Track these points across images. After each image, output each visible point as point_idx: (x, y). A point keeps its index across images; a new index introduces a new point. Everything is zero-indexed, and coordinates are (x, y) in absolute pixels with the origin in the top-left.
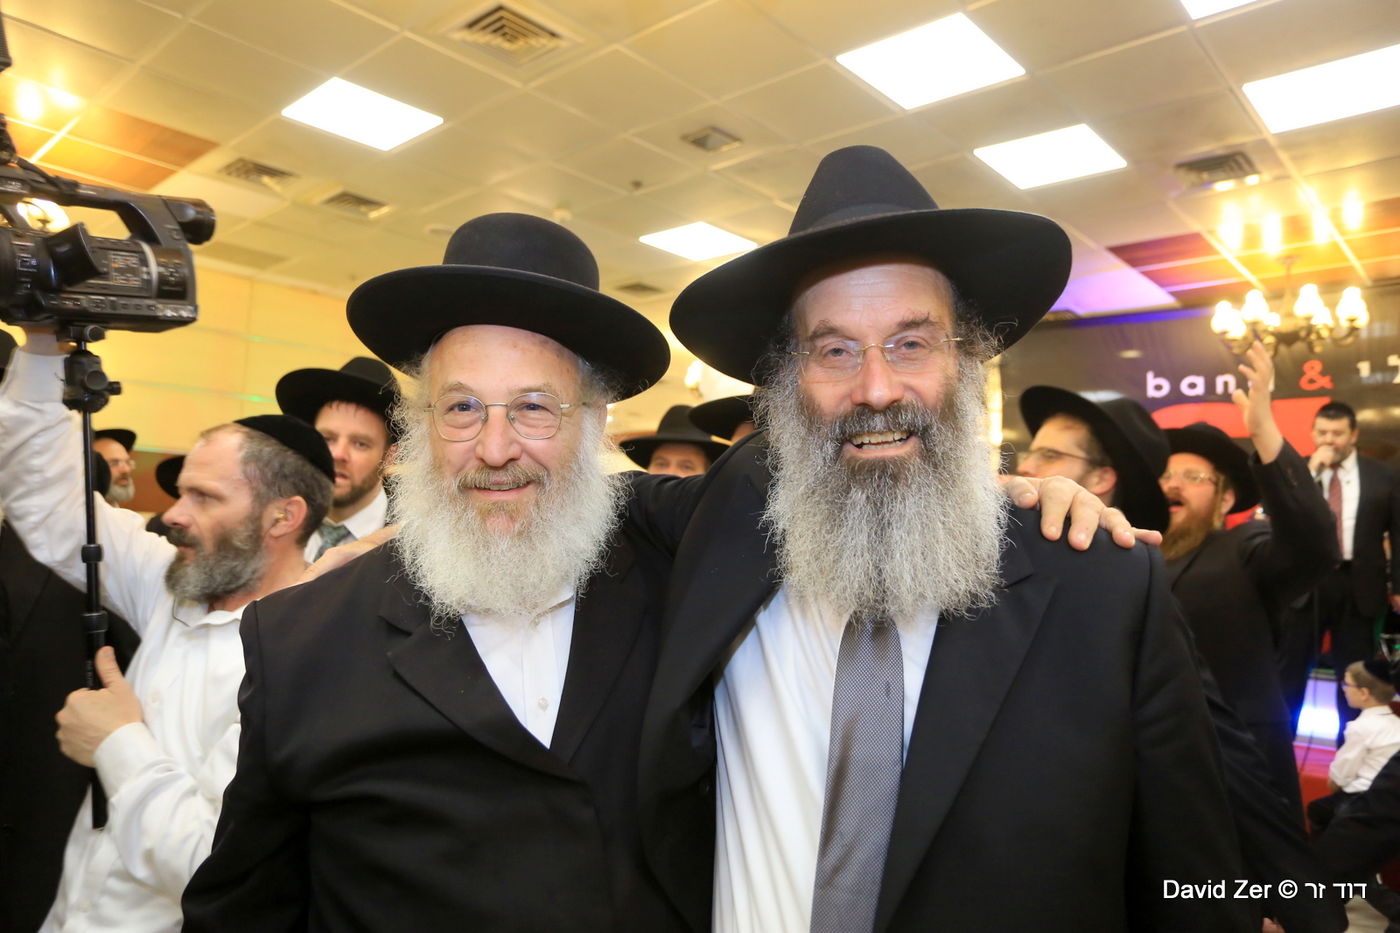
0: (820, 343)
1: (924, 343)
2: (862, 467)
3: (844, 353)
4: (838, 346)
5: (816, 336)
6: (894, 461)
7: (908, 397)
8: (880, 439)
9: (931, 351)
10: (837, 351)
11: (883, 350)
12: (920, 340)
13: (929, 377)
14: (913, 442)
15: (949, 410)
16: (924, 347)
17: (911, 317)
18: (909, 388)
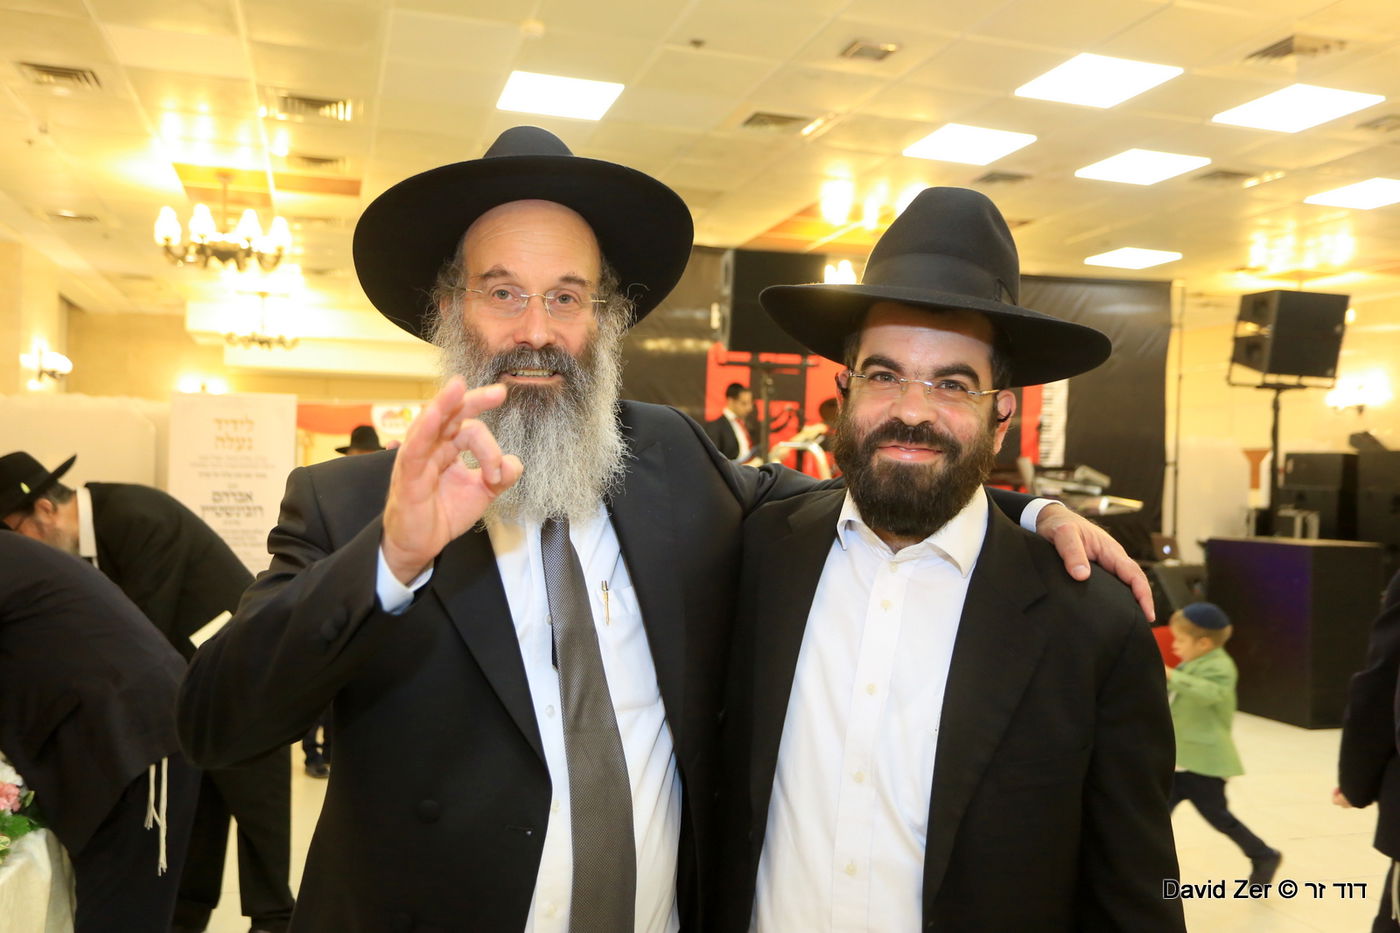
0: (491, 283)
1: (577, 298)
2: (518, 389)
3: (510, 297)
4: (504, 289)
5: (488, 276)
6: (542, 388)
7: (559, 344)
8: (535, 373)
9: (581, 307)
10: (503, 294)
11: (544, 300)
12: (574, 295)
13: (576, 327)
14: (558, 378)
15: (588, 358)
16: (575, 301)
17: (571, 275)
18: (558, 335)
